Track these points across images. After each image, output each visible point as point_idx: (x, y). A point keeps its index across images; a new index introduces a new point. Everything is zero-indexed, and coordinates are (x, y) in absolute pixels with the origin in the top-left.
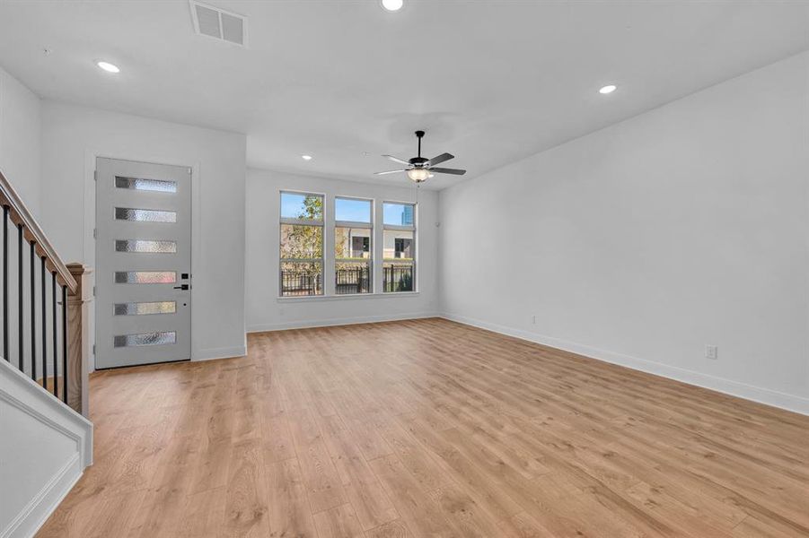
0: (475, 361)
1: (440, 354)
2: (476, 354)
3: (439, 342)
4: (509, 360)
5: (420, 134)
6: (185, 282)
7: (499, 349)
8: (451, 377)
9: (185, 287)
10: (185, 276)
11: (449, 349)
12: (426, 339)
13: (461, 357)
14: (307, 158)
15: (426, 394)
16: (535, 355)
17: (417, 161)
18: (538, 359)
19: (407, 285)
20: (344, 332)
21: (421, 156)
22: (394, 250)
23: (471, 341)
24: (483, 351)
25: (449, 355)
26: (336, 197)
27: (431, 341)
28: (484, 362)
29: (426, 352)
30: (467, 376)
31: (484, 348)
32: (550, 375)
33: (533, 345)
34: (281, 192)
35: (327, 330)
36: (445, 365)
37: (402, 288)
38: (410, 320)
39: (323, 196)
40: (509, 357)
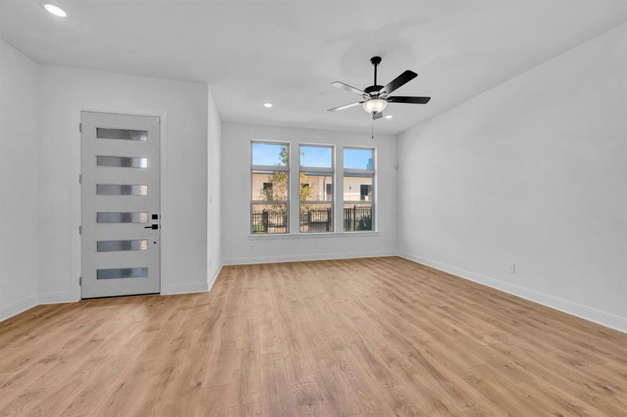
0: (444, 320)
1: (400, 305)
2: (444, 308)
3: (399, 287)
4: (488, 320)
5: (376, 61)
6: (155, 222)
7: (471, 302)
8: (415, 345)
9: (155, 227)
10: (155, 217)
11: (410, 297)
12: (385, 282)
13: (426, 310)
14: (268, 105)
15: (381, 375)
16: (523, 317)
17: (373, 90)
18: (529, 324)
19: (367, 224)
20: (305, 269)
21: (377, 84)
22: (359, 194)
23: (434, 288)
24: (451, 303)
25: (410, 307)
26: (300, 145)
27: (390, 285)
28: (455, 322)
29: (383, 301)
30: (435, 344)
31: (453, 300)
32: (559, 357)
33: (514, 300)
34: (252, 142)
35: (290, 265)
36: (405, 322)
37: (362, 228)
38: (369, 259)
39: (288, 145)
40: (487, 316)
